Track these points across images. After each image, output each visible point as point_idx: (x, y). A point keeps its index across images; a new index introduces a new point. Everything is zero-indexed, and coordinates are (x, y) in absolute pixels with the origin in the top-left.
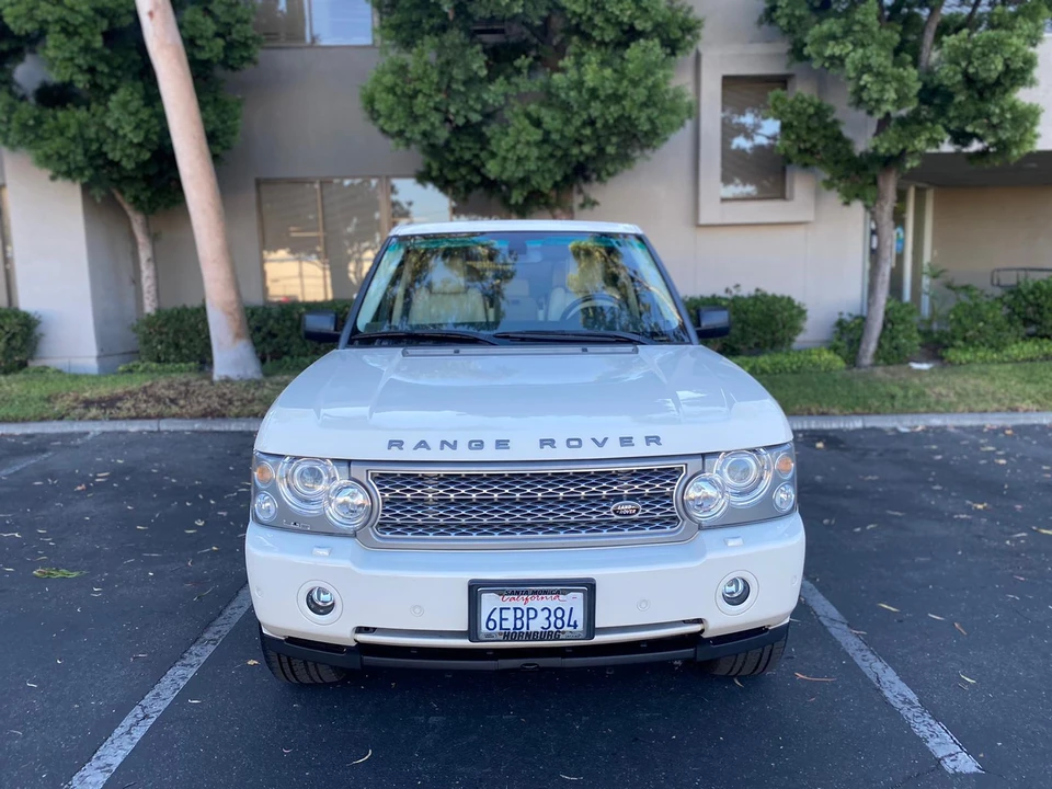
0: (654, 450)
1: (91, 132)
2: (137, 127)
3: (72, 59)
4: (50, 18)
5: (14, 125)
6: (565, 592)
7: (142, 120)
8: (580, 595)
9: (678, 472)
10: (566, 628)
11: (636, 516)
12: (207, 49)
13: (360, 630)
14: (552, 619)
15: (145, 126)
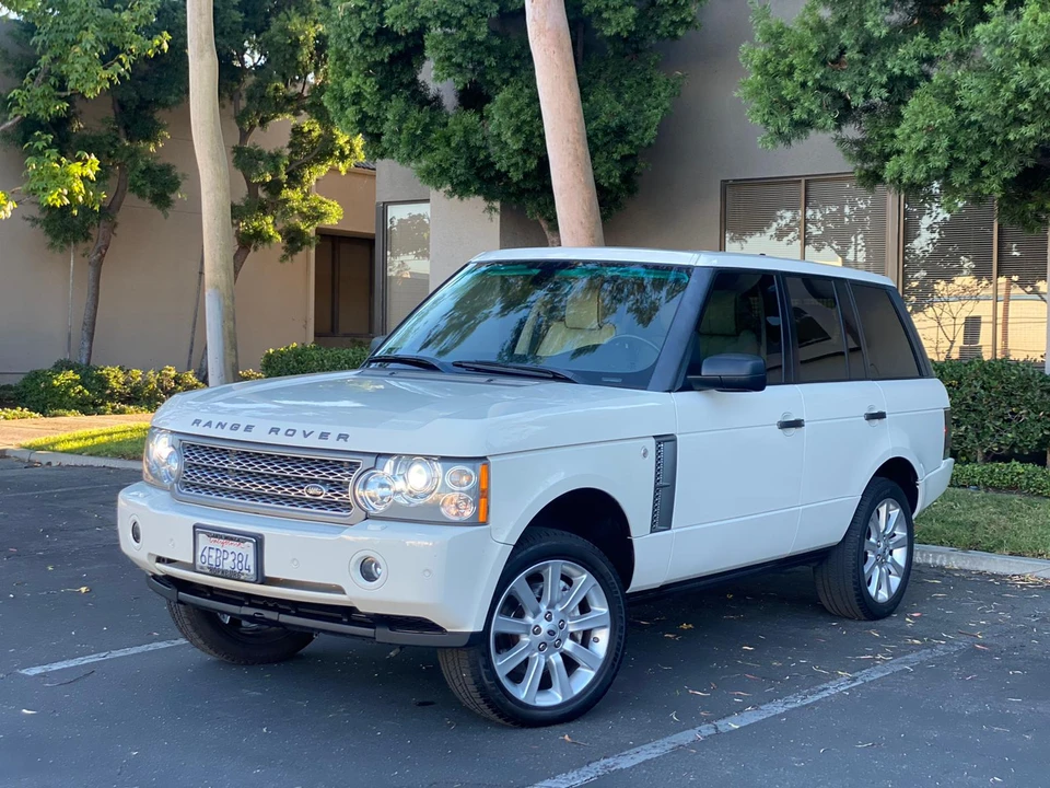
0: (341, 445)
1: (476, 140)
2: (518, 130)
3: (449, 58)
4: (429, 15)
5: (404, 136)
6: (244, 541)
7: (524, 122)
8: (251, 544)
9: (357, 465)
10: (244, 571)
11: (321, 498)
12: (614, 23)
13: (160, 560)
14: (236, 562)
15: (526, 128)
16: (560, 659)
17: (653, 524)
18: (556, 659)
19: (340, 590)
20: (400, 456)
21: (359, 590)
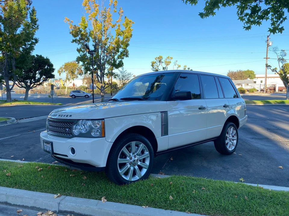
0: (70, 118)
6: (49, 144)
9: (73, 123)
11: (67, 132)
14: (49, 149)
16: (137, 167)
17: (162, 135)
18: (136, 167)
19: (66, 156)
20: (83, 120)
21: (71, 156)
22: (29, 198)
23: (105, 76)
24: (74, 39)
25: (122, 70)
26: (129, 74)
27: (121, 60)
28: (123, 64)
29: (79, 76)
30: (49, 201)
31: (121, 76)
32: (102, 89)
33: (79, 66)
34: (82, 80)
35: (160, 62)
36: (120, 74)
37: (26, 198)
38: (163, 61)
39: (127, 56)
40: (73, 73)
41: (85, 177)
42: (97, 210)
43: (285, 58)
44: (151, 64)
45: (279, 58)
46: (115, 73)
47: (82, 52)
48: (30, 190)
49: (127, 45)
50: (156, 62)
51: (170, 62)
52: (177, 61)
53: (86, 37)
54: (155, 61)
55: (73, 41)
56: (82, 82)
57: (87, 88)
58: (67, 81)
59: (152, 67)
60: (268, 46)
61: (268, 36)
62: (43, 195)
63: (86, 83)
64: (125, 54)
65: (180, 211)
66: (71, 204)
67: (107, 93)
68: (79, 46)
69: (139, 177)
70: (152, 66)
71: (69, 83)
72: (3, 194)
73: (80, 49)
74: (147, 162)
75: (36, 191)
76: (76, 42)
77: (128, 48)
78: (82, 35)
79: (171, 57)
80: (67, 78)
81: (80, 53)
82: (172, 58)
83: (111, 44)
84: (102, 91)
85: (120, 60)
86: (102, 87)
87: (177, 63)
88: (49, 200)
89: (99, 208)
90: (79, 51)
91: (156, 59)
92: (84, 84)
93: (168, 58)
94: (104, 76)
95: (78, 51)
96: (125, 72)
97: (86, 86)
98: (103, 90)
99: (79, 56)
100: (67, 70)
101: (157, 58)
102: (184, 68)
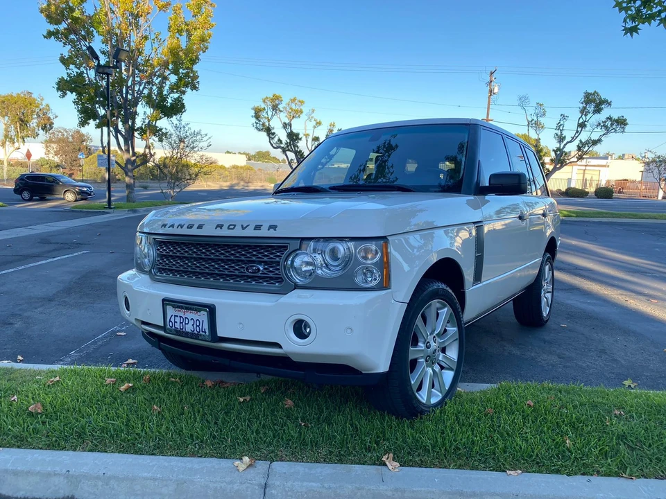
0: (272, 233)
6: (200, 310)
8: (206, 312)
9: (285, 248)
10: (201, 333)
11: (259, 274)
13: (143, 323)
14: (195, 326)
16: (439, 367)
17: (473, 282)
18: (437, 368)
19: (276, 345)
20: (318, 239)
21: (292, 346)
22: (155, 479)
23: (136, 134)
24: (52, 28)
25: (177, 122)
26: (195, 134)
27: (179, 97)
28: (183, 106)
29: (41, 132)
30: (231, 482)
31: (174, 137)
32: (130, 167)
33: (41, 107)
34: (44, 145)
35: (275, 108)
36: (173, 132)
37: (146, 479)
38: (281, 107)
39: (194, 88)
40: (23, 122)
41: (289, 401)
42: (389, 494)
43: (542, 120)
44: (253, 113)
45: (530, 120)
46: (161, 130)
47: (76, 67)
48: (139, 452)
49: (194, 61)
50: (264, 109)
51: (301, 112)
52: (313, 111)
53: (84, 27)
54: (263, 106)
55: (49, 34)
56: (44, 150)
57: (58, 166)
58: (7, 143)
59: (254, 120)
60: (491, 95)
61: (492, 73)
62: (196, 466)
63: (56, 154)
64: (189, 82)
65: (605, 475)
66: (305, 484)
67: (119, 180)
68: (66, 51)
69: (441, 392)
70: (257, 116)
71: (12, 149)
72: (55, 475)
73: (70, 57)
74: (453, 353)
75: (162, 453)
76: (58, 38)
77: (195, 68)
78: (76, 20)
79: (301, 99)
80: (6, 136)
81: (67, 68)
82: (302, 102)
83: (154, 53)
84: (130, 174)
85: (176, 95)
86: (128, 161)
87: (313, 115)
88: (228, 479)
89: (396, 490)
90: (65, 62)
91: (264, 102)
92: (51, 156)
93: (293, 100)
94: (133, 133)
95: (64, 64)
96: (187, 128)
97: (57, 159)
98: (132, 171)
99: (66, 77)
100: (7, 114)
101: (267, 98)
102: (329, 127)
